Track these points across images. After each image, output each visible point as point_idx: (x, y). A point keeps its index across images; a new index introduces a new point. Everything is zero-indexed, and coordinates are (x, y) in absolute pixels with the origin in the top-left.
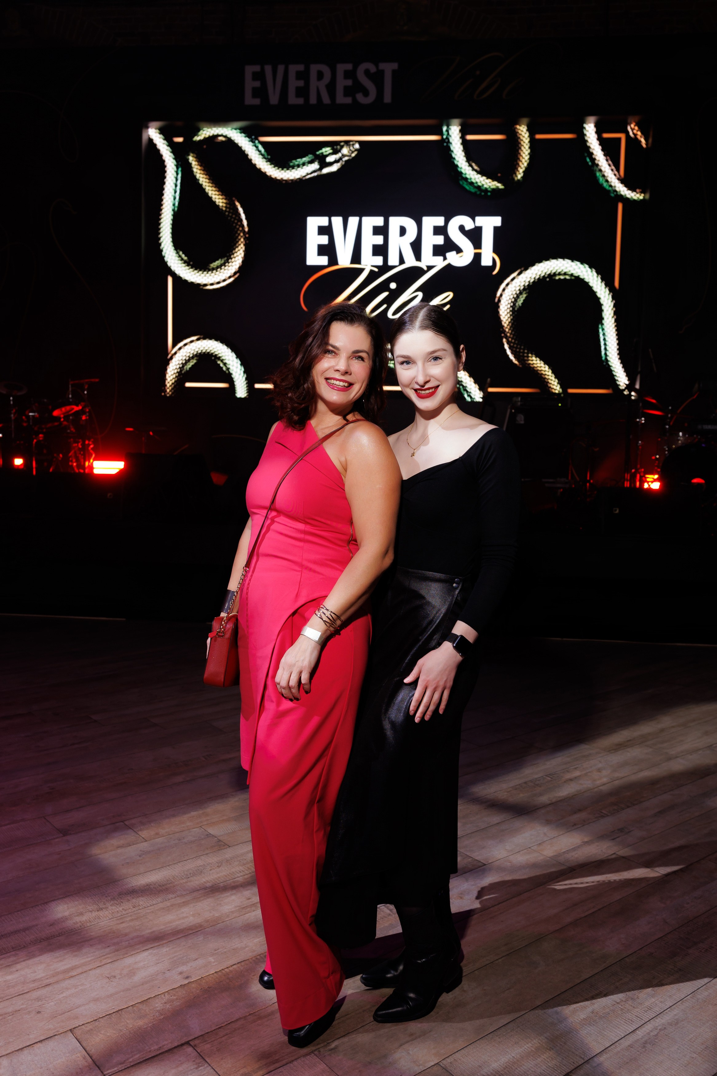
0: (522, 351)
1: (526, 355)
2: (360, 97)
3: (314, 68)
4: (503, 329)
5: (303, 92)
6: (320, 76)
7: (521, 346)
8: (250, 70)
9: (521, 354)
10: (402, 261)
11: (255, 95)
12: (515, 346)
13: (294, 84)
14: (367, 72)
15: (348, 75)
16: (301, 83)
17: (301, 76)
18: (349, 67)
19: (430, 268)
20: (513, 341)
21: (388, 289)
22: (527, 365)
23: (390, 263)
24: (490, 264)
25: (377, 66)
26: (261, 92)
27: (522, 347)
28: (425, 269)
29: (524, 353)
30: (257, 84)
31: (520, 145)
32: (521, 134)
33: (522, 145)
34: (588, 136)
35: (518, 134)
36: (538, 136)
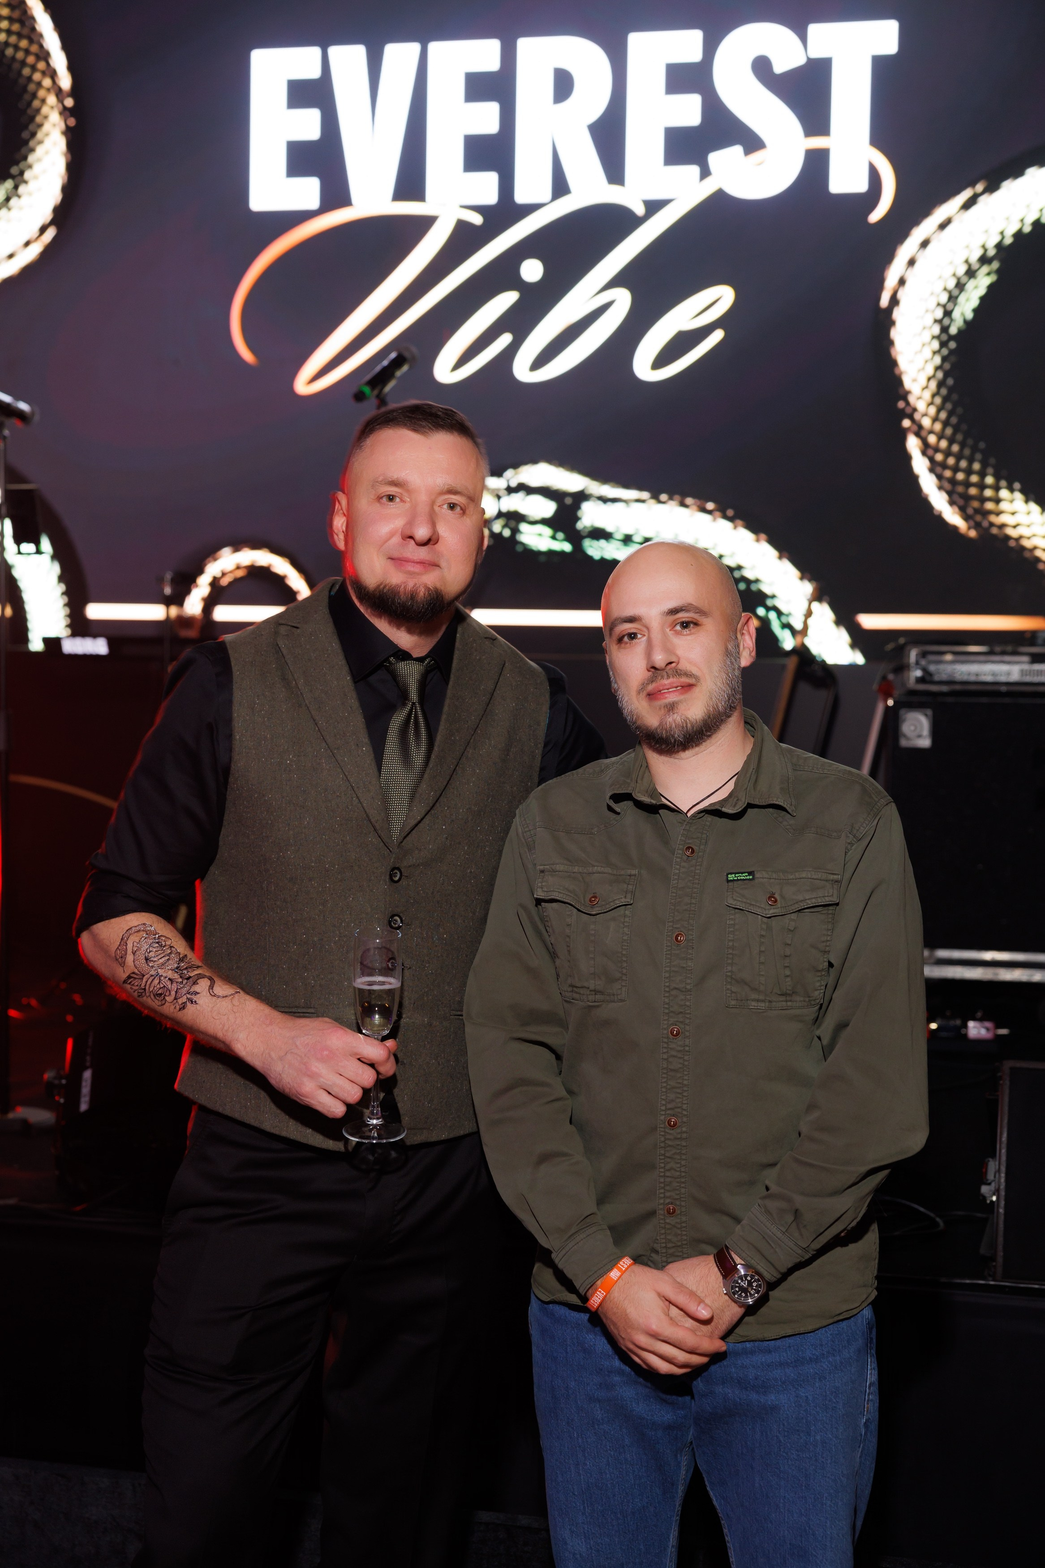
0: (974, 479)
1: (988, 493)
4: (908, 403)
7: (971, 461)
9: (973, 491)
10: (560, 187)
12: (951, 461)
19: (653, 207)
20: (944, 444)
21: (517, 283)
22: (994, 531)
23: (521, 196)
24: (861, 186)
27: (976, 466)
28: (639, 210)
29: (982, 486)
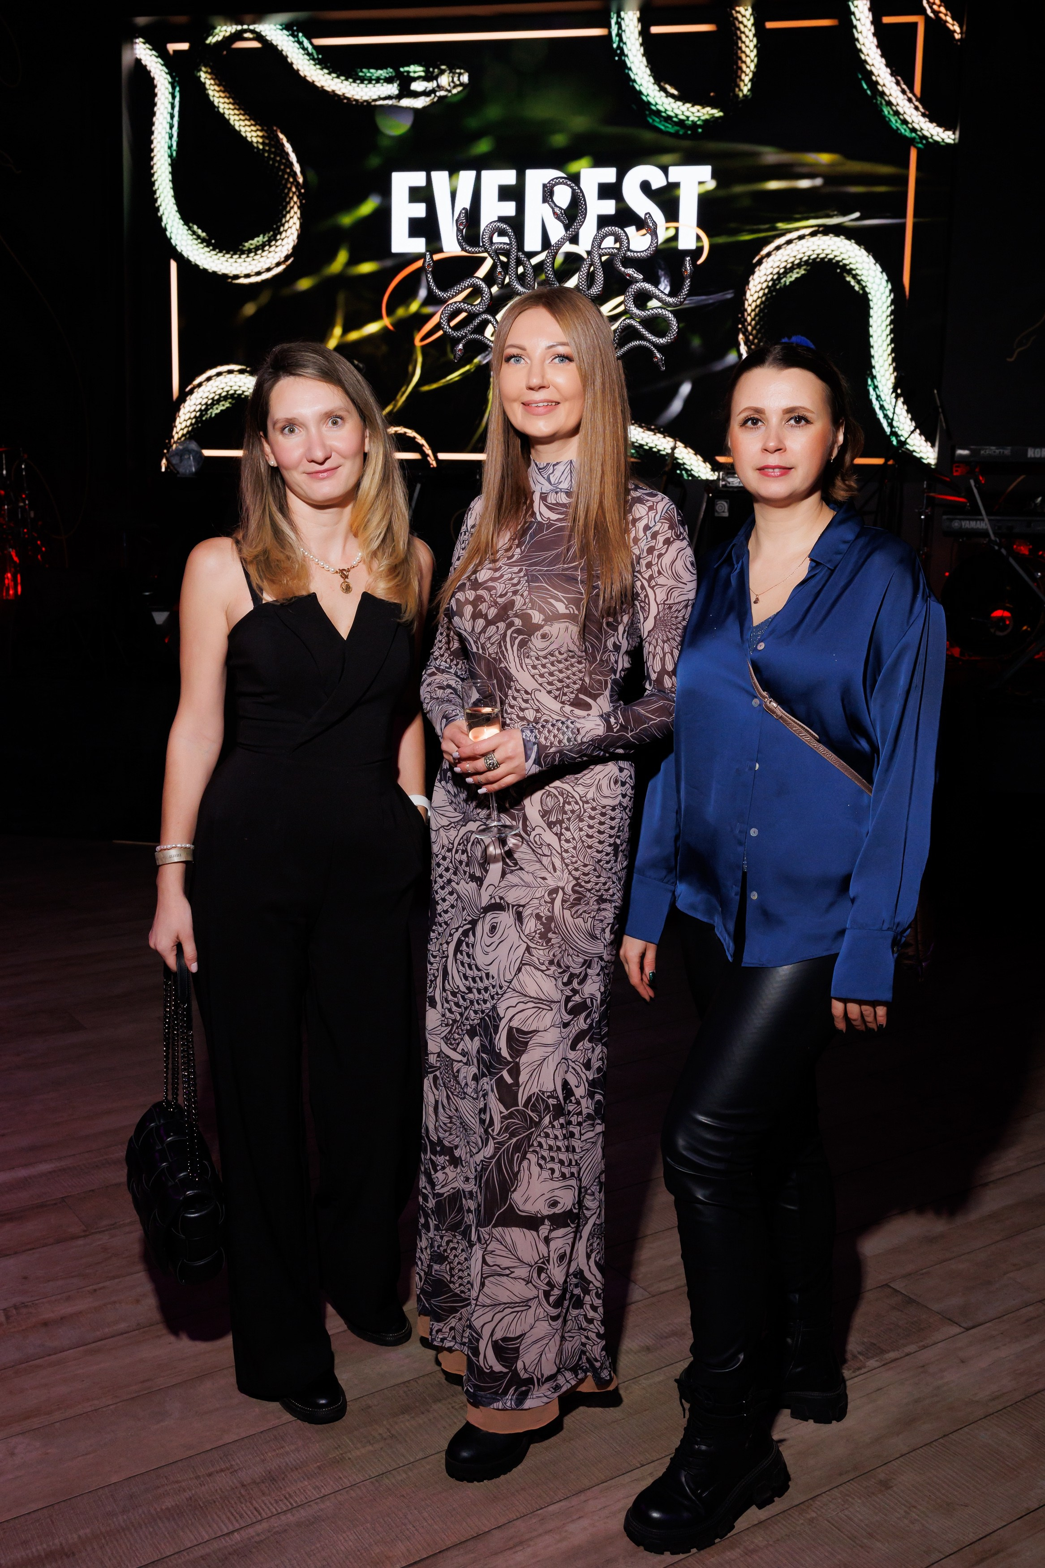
23: (528, 248)
24: (693, 245)
28: (584, 256)
31: (740, 42)
32: (741, 23)
33: (744, 42)
34: (858, 18)
35: (737, 23)
36: (770, 25)
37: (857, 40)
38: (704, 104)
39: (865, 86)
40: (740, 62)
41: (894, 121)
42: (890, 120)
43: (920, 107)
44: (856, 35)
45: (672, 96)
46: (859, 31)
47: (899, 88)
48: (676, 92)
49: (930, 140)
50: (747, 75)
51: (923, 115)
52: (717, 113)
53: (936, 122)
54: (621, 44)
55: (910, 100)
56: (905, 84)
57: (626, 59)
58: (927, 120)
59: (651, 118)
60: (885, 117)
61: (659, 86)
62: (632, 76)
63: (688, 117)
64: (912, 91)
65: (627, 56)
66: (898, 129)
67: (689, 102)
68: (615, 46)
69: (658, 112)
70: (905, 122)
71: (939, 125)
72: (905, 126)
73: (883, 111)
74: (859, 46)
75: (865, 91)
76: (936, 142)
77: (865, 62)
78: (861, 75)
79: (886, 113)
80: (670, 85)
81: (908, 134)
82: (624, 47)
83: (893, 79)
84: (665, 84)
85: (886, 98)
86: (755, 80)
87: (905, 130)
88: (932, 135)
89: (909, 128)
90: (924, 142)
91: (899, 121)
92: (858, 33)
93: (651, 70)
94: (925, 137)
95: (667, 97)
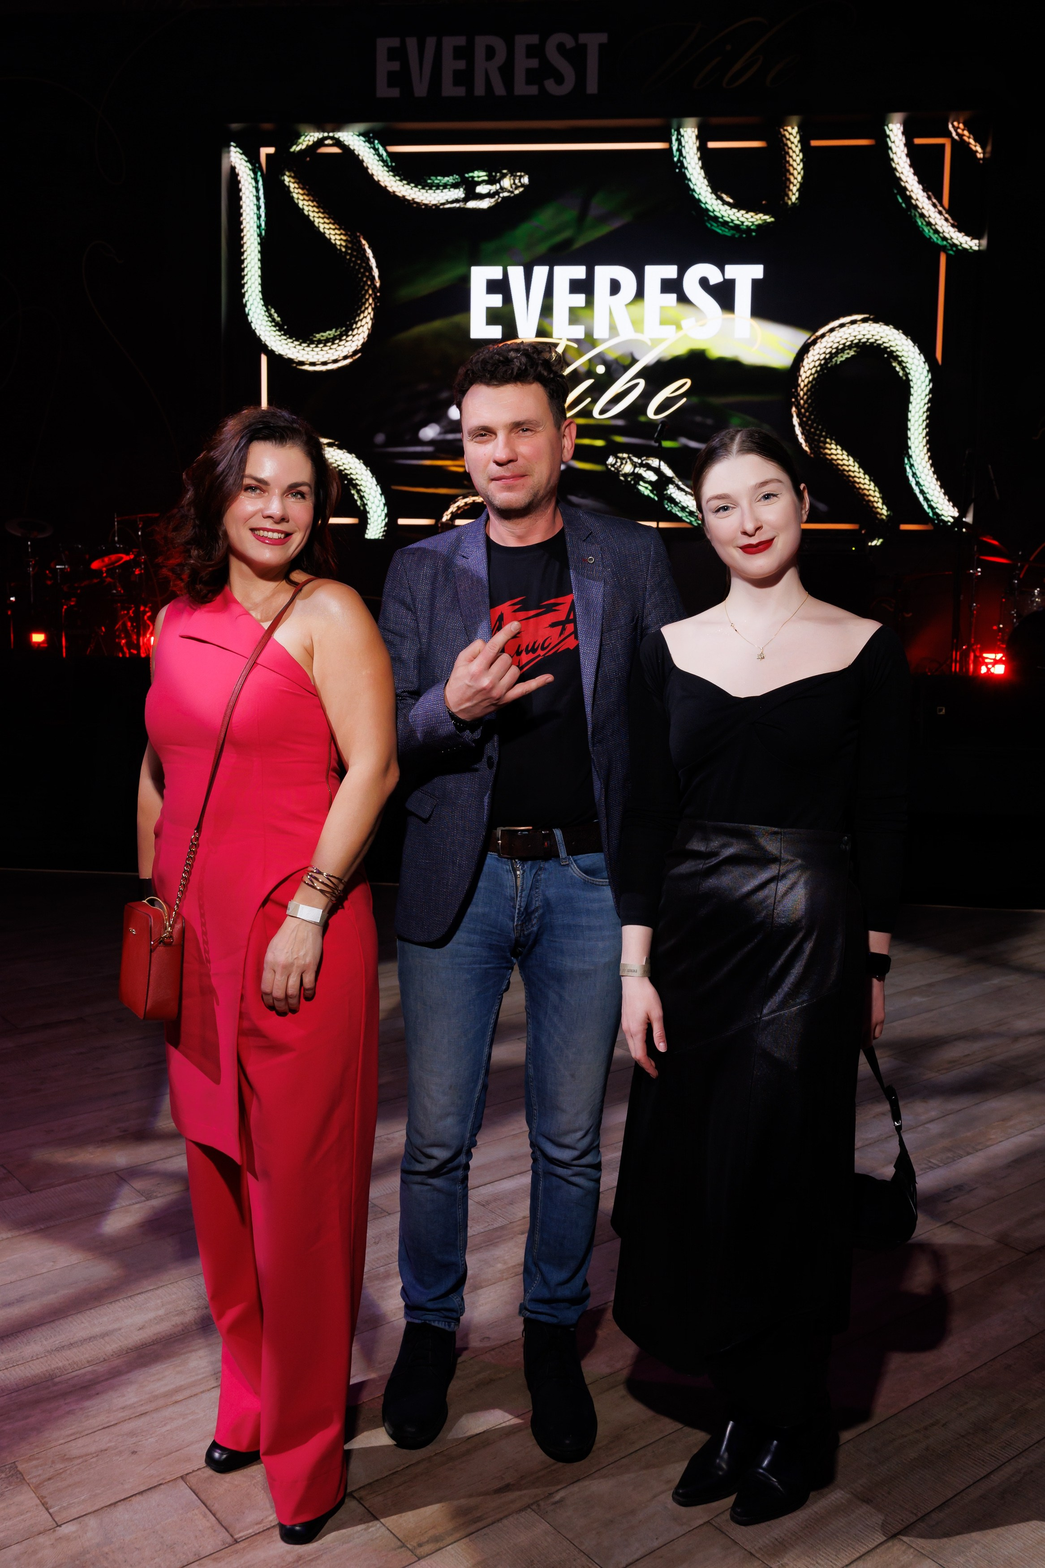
2: (550, 85)
3: (481, 42)
5: (464, 78)
6: (490, 53)
8: (383, 45)
10: (614, 332)
11: (391, 84)
13: (451, 65)
14: (561, 47)
15: (533, 51)
16: (461, 65)
17: (461, 53)
18: (534, 39)
19: (656, 342)
23: (597, 335)
25: (576, 39)
26: (401, 79)
28: (649, 343)
30: (395, 66)
31: (787, 156)
32: (789, 139)
33: (791, 157)
34: (892, 140)
35: (784, 139)
36: (814, 143)
37: (892, 160)
38: (757, 212)
39: (900, 200)
40: (788, 174)
41: (927, 231)
42: (923, 230)
43: (949, 218)
44: (891, 155)
45: (728, 204)
46: (894, 151)
47: (930, 202)
48: (731, 201)
49: (960, 248)
50: (794, 185)
51: (953, 226)
52: (769, 219)
53: (964, 232)
54: (681, 158)
55: (940, 213)
56: (935, 198)
57: (686, 171)
58: (956, 230)
59: (710, 223)
60: (918, 227)
61: (716, 195)
62: (692, 186)
63: (743, 223)
64: (942, 205)
65: (686, 168)
66: (931, 238)
67: (744, 210)
68: (675, 159)
69: (716, 218)
70: (936, 232)
71: (967, 234)
72: (936, 236)
73: (916, 222)
74: (894, 165)
75: (901, 204)
76: (965, 250)
77: (900, 179)
78: (897, 190)
79: (920, 224)
80: (726, 194)
81: (940, 242)
82: (684, 160)
83: (925, 194)
84: (722, 193)
85: (919, 210)
86: (802, 190)
87: (937, 239)
88: (961, 243)
89: (940, 237)
90: (954, 249)
91: (931, 231)
92: (893, 154)
93: (709, 181)
94: (954, 245)
95: (723, 205)
